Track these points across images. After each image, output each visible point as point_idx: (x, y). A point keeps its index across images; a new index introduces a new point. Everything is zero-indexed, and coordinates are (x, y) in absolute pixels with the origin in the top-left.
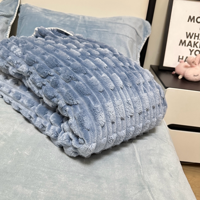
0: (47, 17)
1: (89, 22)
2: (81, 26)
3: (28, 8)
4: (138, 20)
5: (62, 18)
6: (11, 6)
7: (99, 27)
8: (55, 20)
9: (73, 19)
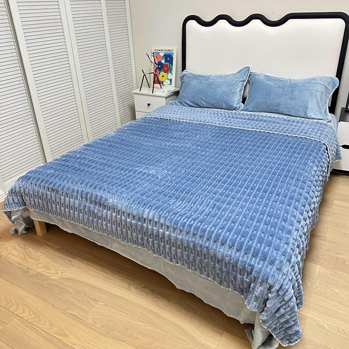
0: (268, 82)
1: (294, 84)
2: (288, 87)
3: (257, 76)
4: (328, 78)
5: (277, 82)
6: (245, 74)
7: (299, 87)
8: (273, 84)
9: (284, 83)
